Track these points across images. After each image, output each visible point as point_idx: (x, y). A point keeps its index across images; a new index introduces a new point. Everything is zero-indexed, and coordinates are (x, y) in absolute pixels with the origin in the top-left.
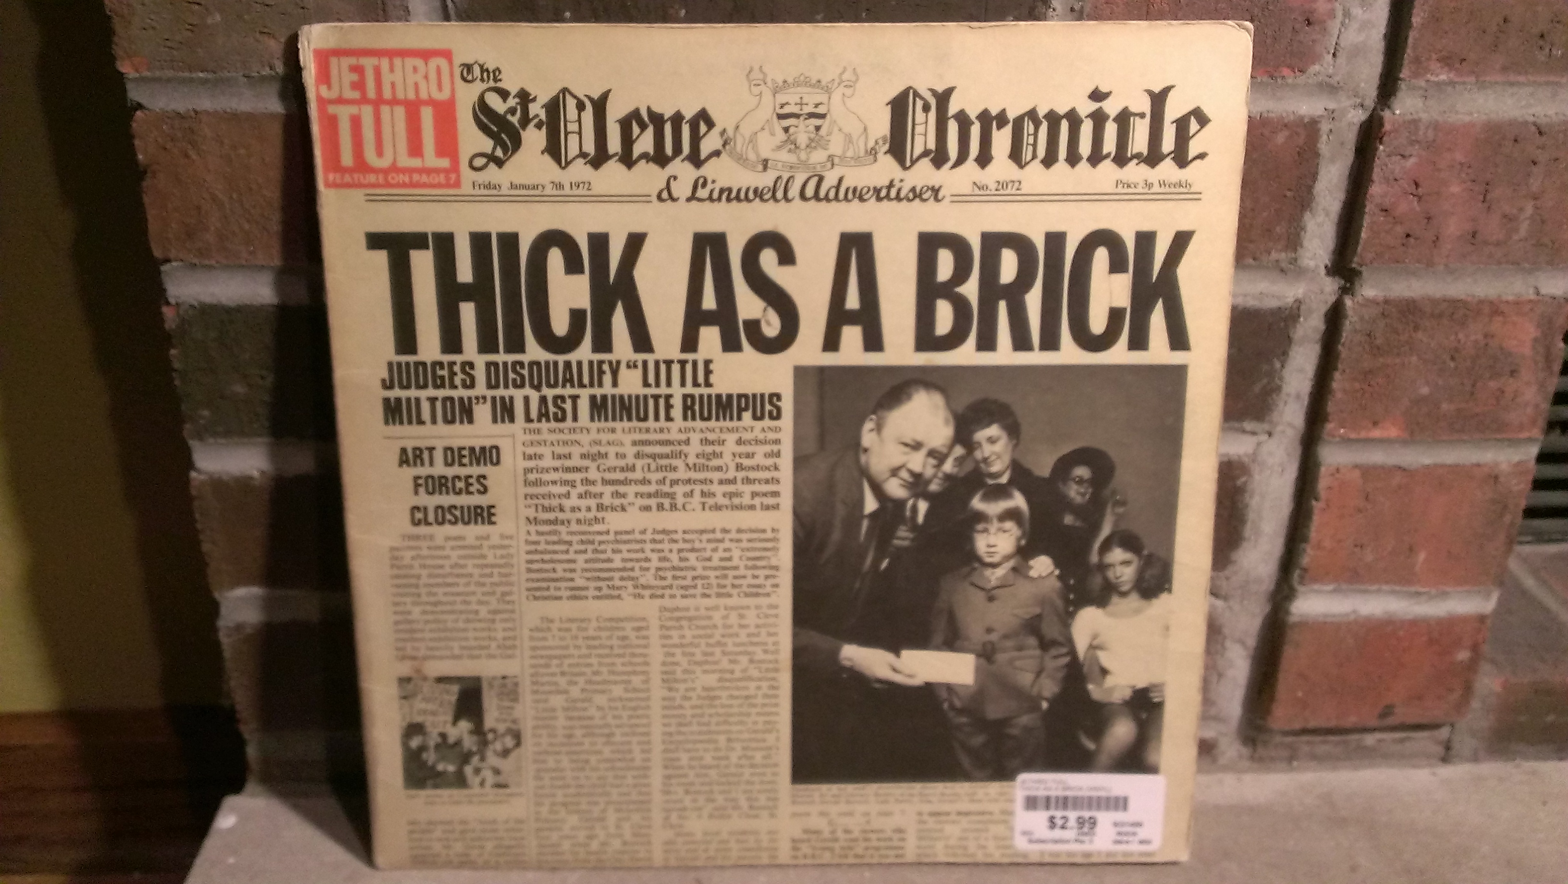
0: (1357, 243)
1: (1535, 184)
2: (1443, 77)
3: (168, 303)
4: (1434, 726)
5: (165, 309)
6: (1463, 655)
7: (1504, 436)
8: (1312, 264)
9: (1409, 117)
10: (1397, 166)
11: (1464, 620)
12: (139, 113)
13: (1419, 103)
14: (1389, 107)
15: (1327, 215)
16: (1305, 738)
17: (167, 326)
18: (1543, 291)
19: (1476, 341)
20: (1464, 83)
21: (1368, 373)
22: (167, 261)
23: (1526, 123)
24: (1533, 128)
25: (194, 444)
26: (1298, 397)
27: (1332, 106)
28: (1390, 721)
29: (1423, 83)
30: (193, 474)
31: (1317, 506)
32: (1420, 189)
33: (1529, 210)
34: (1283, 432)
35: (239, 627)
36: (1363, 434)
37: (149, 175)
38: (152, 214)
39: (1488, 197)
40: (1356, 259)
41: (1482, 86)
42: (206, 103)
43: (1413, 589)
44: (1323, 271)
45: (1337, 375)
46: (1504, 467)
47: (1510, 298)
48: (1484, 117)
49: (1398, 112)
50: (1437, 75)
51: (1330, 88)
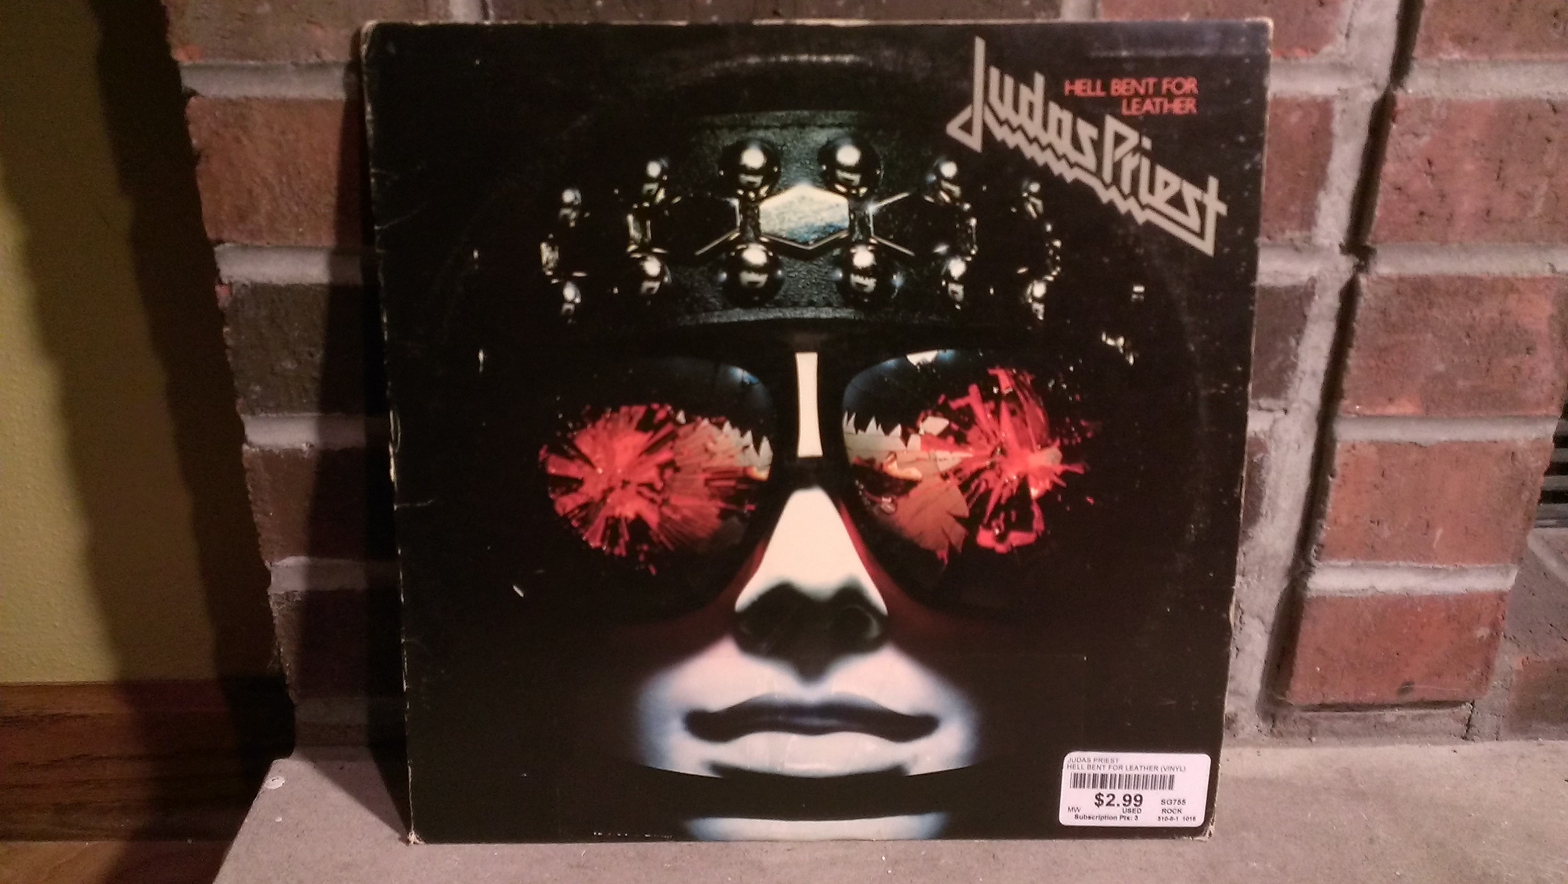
0: (1371, 223)
1: (1549, 162)
2: (1456, 56)
3: (221, 283)
4: (1456, 704)
5: (218, 288)
6: (1483, 632)
7: (1521, 413)
8: (1326, 242)
9: (1421, 96)
10: (1410, 144)
11: (1483, 596)
12: (193, 100)
13: (1432, 82)
14: (1402, 86)
15: (1341, 193)
16: (1323, 714)
17: (220, 305)
18: (1559, 268)
19: (1492, 319)
20: (1477, 62)
21: (1383, 351)
22: (220, 242)
23: (1540, 101)
24: (1548, 106)
25: (246, 418)
26: (1314, 374)
27: (1345, 85)
28: (1408, 697)
29: (1435, 63)
30: (245, 447)
31: (1333, 482)
32: (1434, 168)
33: (1544, 187)
34: (1299, 409)
35: (288, 595)
36: (1379, 411)
37: (203, 159)
38: (205, 197)
39: (1502, 176)
40: (1370, 237)
41: (1495, 64)
42: (256, 89)
43: (1431, 566)
44: (1337, 249)
45: (1352, 353)
46: (1521, 443)
47: (1526, 275)
48: (1497, 96)
49: (1410, 91)
50: (1450, 54)
51: (1342, 68)
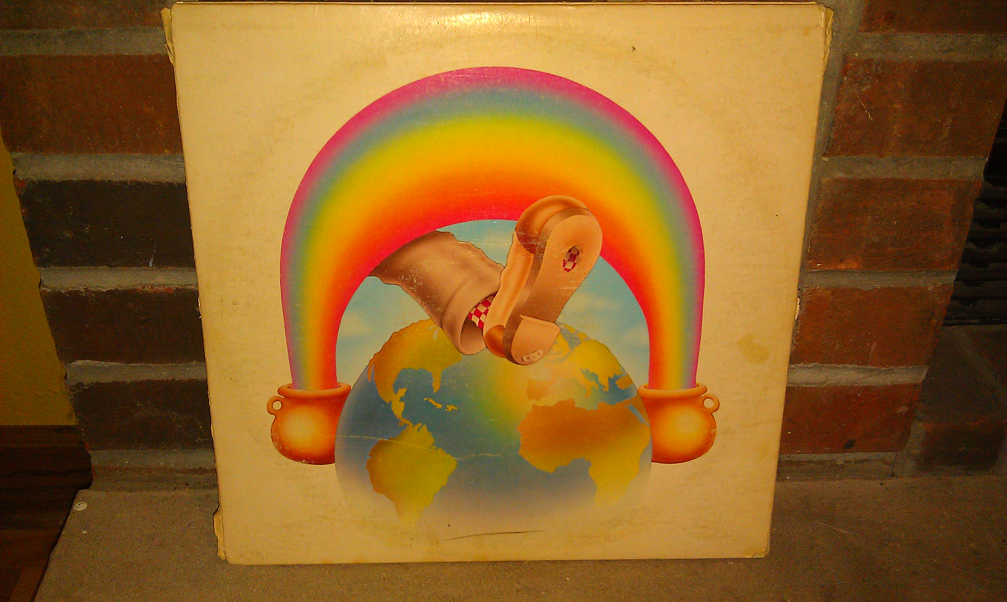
1: (953, 103)
6: (903, 409)
7: (931, 269)
9: (864, 58)
11: (902, 387)
19: (912, 207)
20: (904, 34)
24: (952, 66)
33: (950, 120)
36: (833, 267)
40: (827, 153)
43: (867, 367)
45: (816, 229)
46: (931, 289)
47: (935, 179)
48: (918, 58)
49: (857, 55)
50: (885, 30)
